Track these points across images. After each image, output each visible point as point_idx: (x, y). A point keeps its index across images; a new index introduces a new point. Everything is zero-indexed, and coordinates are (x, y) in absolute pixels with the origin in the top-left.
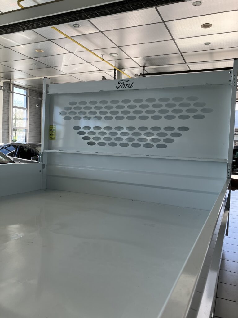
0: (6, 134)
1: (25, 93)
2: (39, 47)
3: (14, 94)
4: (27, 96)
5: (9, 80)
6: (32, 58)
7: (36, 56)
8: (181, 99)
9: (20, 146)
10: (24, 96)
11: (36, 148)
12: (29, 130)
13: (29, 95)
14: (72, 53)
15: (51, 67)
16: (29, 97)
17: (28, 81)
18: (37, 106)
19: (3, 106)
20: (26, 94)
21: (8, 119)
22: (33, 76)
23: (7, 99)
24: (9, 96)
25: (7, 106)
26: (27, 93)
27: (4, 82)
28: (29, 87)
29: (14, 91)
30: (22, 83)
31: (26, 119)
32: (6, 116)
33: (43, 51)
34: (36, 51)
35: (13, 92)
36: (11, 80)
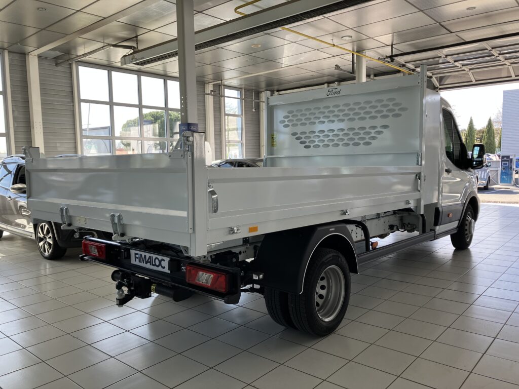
0: (218, 150)
1: (238, 95)
2: (256, 42)
3: (226, 98)
4: (241, 99)
5: (220, 82)
6: (248, 54)
7: (252, 52)
8: (382, 101)
9: (239, 163)
10: (237, 100)
11: (257, 163)
12: (246, 143)
13: (243, 98)
14: (295, 42)
15: (270, 61)
16: (243, 101)
17: (241, 79)
18: (254, 110)
19: (214, 115)
20: (239, 97)
21: (220, 131)
22: (249, 74)
23: (218, 106)
24: (220, 101)
25: (219, 114)
26: (241, 95)
27: (213, 85)
28: (243, 86)
29: (226, 95)
30: (235, 83)
31: (242, 129)
32: (218, 127)
33: (260, 46)
34: (253, 46)
35: (224, 97)
36: (222, 80)
